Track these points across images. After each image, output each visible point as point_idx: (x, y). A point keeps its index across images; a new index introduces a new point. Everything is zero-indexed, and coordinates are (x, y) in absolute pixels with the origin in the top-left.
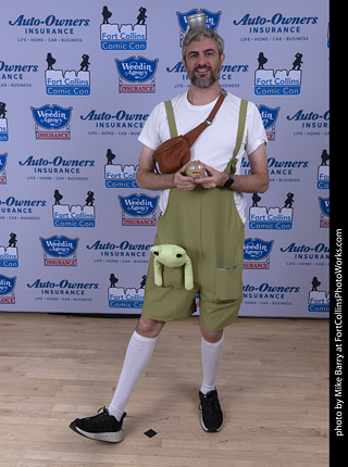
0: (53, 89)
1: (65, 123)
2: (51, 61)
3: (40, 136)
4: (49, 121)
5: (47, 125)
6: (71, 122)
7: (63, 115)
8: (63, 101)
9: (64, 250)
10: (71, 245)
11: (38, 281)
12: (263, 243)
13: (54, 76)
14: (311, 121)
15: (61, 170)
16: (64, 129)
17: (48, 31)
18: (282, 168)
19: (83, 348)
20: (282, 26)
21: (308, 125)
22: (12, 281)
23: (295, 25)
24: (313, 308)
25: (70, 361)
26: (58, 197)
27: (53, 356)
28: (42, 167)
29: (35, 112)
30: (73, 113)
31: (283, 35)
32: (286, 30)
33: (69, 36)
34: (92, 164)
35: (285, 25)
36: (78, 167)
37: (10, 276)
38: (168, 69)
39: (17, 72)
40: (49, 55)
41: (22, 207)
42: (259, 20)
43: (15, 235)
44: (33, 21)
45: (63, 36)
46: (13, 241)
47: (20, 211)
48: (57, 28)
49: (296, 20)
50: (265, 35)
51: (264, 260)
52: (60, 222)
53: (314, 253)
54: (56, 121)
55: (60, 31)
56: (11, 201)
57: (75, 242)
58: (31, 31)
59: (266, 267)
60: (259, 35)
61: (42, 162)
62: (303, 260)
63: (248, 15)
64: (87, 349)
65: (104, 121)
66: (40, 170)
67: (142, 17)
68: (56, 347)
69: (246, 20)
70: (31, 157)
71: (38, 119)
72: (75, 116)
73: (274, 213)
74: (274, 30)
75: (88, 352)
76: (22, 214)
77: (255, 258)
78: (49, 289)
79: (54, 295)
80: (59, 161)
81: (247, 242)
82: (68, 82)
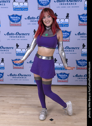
0: (15, 9)
1: (19, 20)
3: (11, 25)
4: (14, 20)
5: (13, 21)
6: (22, 20)
7: (19, 18)
8: (19, 13)
11: (11, 74)
12: (86, 61)
13: (16, 4)
15: (18, 37)
16: (19, 23)
19: (27, 95)
25: (23, 99)
26: (17, 46)
27: (17, 97)
28: (12, 36)
29: (9, 17)
30: (22, 17)
34: (29, 35)
36: (24, 35)
38: (55, 1)
39: (3, 3)
41: (6, 49)
43: (3, 59)
46: (3, 61)
47: (5, 50)
52: (18, 54)
54: (17, 20)
56: (2, 47)
61: (12, 34)
64: (28, 95)
65: (33, 20)
66: (11, 37)
68: (18, 94)
70: (8, 33)
71: (10, 19)
72: (23, 18)
75: (28, 96)
76: (6, 52)
77: (83, 66)
78: (15, 77)
79: (16, 79)
80: (18, 33)
81: (81, 60)
82: (20, 6)
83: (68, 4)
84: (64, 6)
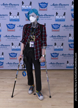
0: (11, 20)
1: (14, 28)
2: (10, 14)
3: (8, 31)
4: (10, 27)
5: (10, 28)
6: (15, 27)
7: (13, 26)
8: (13, 23)
9: (14, 56)
10: (15, 55)
11: (9, 63)
12: (57, 54)
13: (11, 17)
14: (67, 27)
16: (14, 29)
17: (10, 7)
18: (61, 38)
20: (61, 6)
21: (67, 28)
22: (3, 63)
23: (64, 6)
24: (67, 67)
26: (13, 44)
28: (9, 37)
29: (7, 25)
30: (16, 25)
31: (61, 8)
32: (62, 7)
33: (15, 8)
34: (20, 37)
35: (62, 6)
36: (17, 37)
37: (2, 62)
39: (3, 16)
40: (10, 12)
41: (5, 46)
42: (56, 5)
44: (6, 5)
45: (13, 8)
46: (3, 54)
48: (12, 6)
49: (64, 5)
50: (57, 8)
51: (57, 57)
52: (13, 50)
53: (67, 56)
54: (12, 27)
55: (12, 7)
56: (2, 45)
57: (16, 54)
58: (6, 7)
59: (57, 59)
60: (56, 8)
62: (65, 57)
63: (54, 4)
66: (8, 38)
67: (31, 4)
68: (13, 77)
69: (53, 5)
70: (6, 35)
71: (8, 27)
73: (59, 47)
74: (59, 7)
75: (20, 78)
76: (5, 48)
77: (55, 57)
78: (11, 64)
79: (12, 66)
80: (13, 36)
81: (53, 53)
82: (14, 18)
83: (45, 17)
84: (43, 18)
